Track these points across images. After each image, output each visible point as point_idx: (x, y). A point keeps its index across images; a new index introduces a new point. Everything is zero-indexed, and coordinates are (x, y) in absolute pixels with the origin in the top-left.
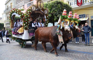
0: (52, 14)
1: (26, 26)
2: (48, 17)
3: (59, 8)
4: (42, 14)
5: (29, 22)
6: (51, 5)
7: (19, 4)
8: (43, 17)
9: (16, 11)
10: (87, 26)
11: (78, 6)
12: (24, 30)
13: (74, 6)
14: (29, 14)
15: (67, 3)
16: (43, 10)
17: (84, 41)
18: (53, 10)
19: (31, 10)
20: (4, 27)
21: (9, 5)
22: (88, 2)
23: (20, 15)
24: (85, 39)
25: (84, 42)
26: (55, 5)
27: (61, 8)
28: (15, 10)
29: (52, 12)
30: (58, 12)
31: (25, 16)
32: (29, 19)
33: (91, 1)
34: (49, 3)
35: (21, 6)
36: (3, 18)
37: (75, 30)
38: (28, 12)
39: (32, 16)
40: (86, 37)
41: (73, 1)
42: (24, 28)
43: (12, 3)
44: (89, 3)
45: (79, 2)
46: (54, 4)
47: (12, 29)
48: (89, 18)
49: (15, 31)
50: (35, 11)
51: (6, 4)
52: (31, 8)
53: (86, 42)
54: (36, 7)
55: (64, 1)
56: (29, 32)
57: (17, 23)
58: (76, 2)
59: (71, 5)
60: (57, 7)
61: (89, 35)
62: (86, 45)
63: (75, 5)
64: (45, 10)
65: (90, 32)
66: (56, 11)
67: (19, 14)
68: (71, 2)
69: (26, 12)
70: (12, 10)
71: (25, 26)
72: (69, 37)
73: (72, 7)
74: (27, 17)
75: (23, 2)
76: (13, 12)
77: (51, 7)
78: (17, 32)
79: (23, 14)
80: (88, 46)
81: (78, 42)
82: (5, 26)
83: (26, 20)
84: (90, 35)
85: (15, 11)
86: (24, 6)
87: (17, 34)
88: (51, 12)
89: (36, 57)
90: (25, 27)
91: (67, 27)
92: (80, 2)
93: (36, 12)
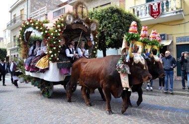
0: (102, 33)
1: (54, 55)
2: (97, 37)
3: (116, 21)
4: (86, 31)
5: (60, 47)
6: (99, 16)
7: (37, 12)
8: (87, 38)
9: (33, 24)
10: (169, 57)
11: (152, 18)
12: (50, 62)
13: (145, 17)
14: (60, 30)
15: (132, 12)
16: (88, 22)
17: (164, 86)
18: (104, 24)
19: (64, 22)
20: (7, 56)
21: (17, 12)
22: (172, 10)
23: (42, 33)
24: (165, 81)
25: (163, 88)
26: (108, 15)
27: (119, 21)
28: (31, 21)
29: (102, 29)
30: (113, 29)
31: (52, 34)
32: (60, 41)
33: (177, 9)
34: (95, 11)
35: (41, 16)
36: (4, 39)
37: (154, 63)
38: (59, 26)
39: (64, 35)
40: (166, 79)
41: (142, 8)
42: (50, 59)
43: (23, 9)
44: (174, 13)
45: (155, 10)
46: (106, 12)
47: (25, 60)
48: (172, 42)
49: (32, 64)
50: (72, 24)
51: (11, 12)
52: (65, 18)
53: (167, 87)
54: (74, 17)
55: (124, 8)
56: (60, 67)
57: (34, 48)
58: (149, 9)
59: (138, 15)
60: (111, 18)
61: (173, 73)
62: (166, 93)
63: (146, 15)
64: (92, 22)
65: (174, 69)
66: (109, 27)
67: (40, 31)
68: (138, 10)
69: (54, 27)
70: (26, 22)
71: (52, 54)
72: (143, 76)
73: (141, 20)
74: (56, 37)
75: (44, 9)
76: (27, 27)
77: (100, 18)
78: (36, 66)
79: (49, 30)
80: (171, 95)
81: (151, 88)
82: (8, 54)
83: (55, 43)
84: (175, 74)
85: (31, 23)
86: (46, 15)
87: (36, 70)
88: (100, 29)
89: (69, 114)
90: (52, 56)
91: (139, 58)
92: (157, 9)
93: (74, 27)
